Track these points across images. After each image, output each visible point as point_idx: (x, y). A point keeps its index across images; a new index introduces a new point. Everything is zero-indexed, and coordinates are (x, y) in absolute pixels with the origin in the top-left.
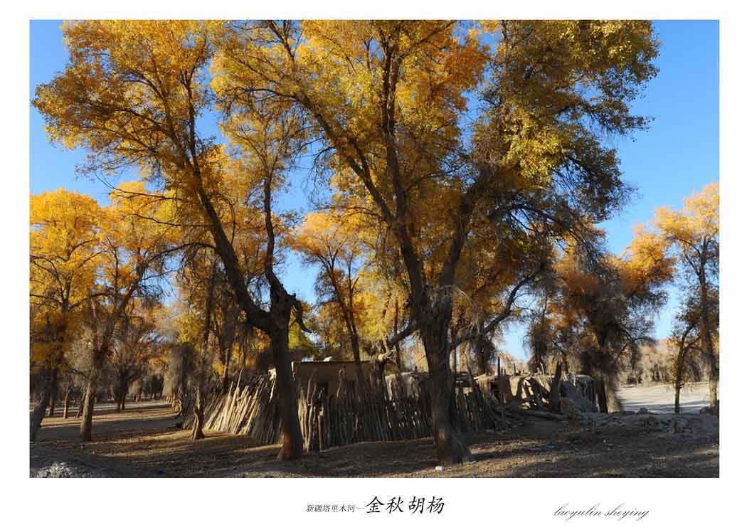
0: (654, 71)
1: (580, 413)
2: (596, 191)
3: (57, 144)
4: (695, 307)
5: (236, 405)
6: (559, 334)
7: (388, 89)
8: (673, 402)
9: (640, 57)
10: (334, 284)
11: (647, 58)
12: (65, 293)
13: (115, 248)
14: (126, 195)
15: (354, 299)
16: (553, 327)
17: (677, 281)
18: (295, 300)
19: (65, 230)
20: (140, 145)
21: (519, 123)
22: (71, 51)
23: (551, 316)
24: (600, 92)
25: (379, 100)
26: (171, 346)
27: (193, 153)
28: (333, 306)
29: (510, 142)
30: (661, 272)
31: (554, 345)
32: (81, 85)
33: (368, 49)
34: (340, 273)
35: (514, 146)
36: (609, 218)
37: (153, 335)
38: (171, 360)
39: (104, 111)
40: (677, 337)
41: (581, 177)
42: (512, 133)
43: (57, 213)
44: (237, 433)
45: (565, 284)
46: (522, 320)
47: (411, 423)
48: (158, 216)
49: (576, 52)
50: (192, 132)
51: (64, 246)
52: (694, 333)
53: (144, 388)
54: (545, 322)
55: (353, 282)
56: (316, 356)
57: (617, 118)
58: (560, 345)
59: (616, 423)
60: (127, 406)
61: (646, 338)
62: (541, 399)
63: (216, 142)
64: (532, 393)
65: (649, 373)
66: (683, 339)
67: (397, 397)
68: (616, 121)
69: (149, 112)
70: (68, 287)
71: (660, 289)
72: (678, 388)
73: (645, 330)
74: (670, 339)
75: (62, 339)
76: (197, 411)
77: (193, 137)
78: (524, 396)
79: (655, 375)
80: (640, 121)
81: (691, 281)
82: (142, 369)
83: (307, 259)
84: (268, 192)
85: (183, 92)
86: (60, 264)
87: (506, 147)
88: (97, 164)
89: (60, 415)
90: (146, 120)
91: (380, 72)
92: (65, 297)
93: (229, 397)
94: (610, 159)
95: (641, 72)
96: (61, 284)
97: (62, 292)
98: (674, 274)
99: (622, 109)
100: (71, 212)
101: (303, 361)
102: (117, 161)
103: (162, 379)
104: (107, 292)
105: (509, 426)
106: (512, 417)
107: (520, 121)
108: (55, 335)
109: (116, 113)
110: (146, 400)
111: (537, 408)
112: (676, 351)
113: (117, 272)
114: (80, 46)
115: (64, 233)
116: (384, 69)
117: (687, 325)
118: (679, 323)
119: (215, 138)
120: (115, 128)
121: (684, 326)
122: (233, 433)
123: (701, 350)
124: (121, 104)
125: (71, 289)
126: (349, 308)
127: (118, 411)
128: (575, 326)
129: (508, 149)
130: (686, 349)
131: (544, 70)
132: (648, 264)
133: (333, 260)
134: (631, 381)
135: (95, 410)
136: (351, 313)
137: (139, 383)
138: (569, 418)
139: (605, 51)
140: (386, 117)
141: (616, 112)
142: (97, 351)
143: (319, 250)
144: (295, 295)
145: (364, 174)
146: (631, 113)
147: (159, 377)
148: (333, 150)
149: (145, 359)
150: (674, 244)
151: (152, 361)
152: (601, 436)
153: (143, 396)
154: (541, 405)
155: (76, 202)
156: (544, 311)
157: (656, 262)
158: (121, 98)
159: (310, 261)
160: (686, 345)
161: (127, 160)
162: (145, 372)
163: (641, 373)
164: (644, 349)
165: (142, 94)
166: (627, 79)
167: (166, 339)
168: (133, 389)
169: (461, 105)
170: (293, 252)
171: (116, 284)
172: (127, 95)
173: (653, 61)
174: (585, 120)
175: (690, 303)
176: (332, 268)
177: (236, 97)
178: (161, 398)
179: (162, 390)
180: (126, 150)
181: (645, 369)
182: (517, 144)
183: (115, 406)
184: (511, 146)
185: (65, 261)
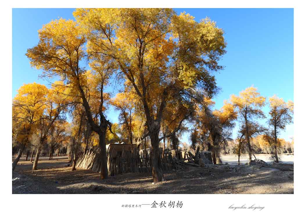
0: (225, 52)
1: (205, 164)
2: (208, 89)
3: (33, 67)
4: (244, 128)
5: (88, 158)
6: (201, 136)
7: (141, 54)
8: (238, 160)
9: (221, 47)
10: (125, 117)
11: (223, 48)
12: (32, 118)
13: (51, 103)
14: (54, 85)
15: (132, 122)
16: (199, 134)
17: (238, 119)
18: (109, 122)
19: (34, 96)
20: (61, 69)
21: (182, 67)
22: (40, 38)
23: (198, 130)
24: (208, 58)
25: (138, 57)
26: (70, 137)
27: (77, 72)
28: (124, 124)
29: (180, 72)
30: (233, 116)
31: (199, 140)
32: (42, 49)
33: (137, 41)
34: (127, 114)
35: (181, 74)
36: (213, 98)
37: (64, 133)
38: (69, 142)
39: (48, 58)
40: (239, 138)
41: (204, 84)
42: (180, 69)
43: (33, 91)
44: (88, 168)
45: (202, 119)
46: (188, 131)
47: (147, 166)
48: (64, 93)
49: (199, 45)
50: (78, 66)
51: (33, 102)
52: (244, 137)
53: (60, 152)
54: (196, 132)
55: (132, 117)
56: (119, 142)
57: (214, 66)
58: (201, 140)
59: (217, 168)
60: (53, 158)
61: (229, 138)
62: (192, 159)
63: (85, 69)
64: (189, 157)
65: (232, 151)
66: (241, 139)
67: (143, 157)
68: (214, 67)
69: (64, 58)
70: (33, 116)
71: (233, 122)
72: (239, 156)
73: (229, 136)
74: (236, 139)
75: (28, 134)
76: (74, 160)
77: (78, 67)
78: (186, 158)
79: (234, 151)
80: (221, 67)
81: (242, 119)
82: (60, 145)
83: (117, 109)
84: (102, 86)
85: (75, 52)
86: (31, 108)
87: (178, 74)
88: (46, 75)
89: (29, 160)
90: (63, 61)
91: (138, 48)
92: (31, 119)
93: (86, 155)
94: (213, 79)
95: (221, 52)
96: (30, 114)
97: (31, 117)
98: (237, 117)
99: (215, 63)
100: (37, 90)
101: (115, 143)
102: (53, 74)
103: (67, 149)
104: (47, 118)
105: (181, 168)
106: (182, 165)
107: (183, 66)
108: (26, 132)
109: (53, 59)
110: (61, 156)
111: (190, 162)
112: (238, 143)
113: (51, 111)
114: (43, 37)
115: (34, 97)
116: (140, 48)
117: (242, 134)
118: (239, 134)
119: (85, 68)
120: (52, 63)
121: (241, 134)
122: (86, 169)
123: (246, 143)
124: (54, 56)
125: (34, 116)
126: (130, 125)
127: (50, 159)
128: (206, 134)
129: (179, 75)
130: (242, 142)
131: (190, 50)
132: (228, 113)
133: (125, 109)
134: (226, 153)
135: (39, 159)
136: (130, 127)
137: (59, 150)
138: (201, 166)
139: (209, 45)
140: (140, 63)
141: (214, 64)
142: (42, 138)
143: (120, 106)
144: (109, 120)
145: (133, 81)
146: (218, 65)
147: (65, 148)
148: (123, 73)
149: (61, 141)
150: (236, 107)
151: (63, 142)
152: (211, 173)
153: (60, 155)
154: (192, 161)
155: (39, 87)
156: (195, 129)
157: (231, 113)
158: (55, 54)
159: (118, 109)
160: (241, 141)
161: (56, 74)
162: (61, 146)
163: (229, 150)
164: (229, 142)
165: (63, 53)
166: (217, 54)
167: (68, 135)
168: (56, 152)
169: (167, 60)
170: (112, 106)
171: (51, 115)
172: (57, 53)
173: (225, 49)
174: (204, 66)
175: (243, 127)
176: (124, 112)
177: (91, 55)
178: (66, 155)
179: (66, 152)
180: (56, 70)
181: (230, 149)
182: (182, 73)
183: (49, 158)
184: (180, 74)
185: (33, 106)
